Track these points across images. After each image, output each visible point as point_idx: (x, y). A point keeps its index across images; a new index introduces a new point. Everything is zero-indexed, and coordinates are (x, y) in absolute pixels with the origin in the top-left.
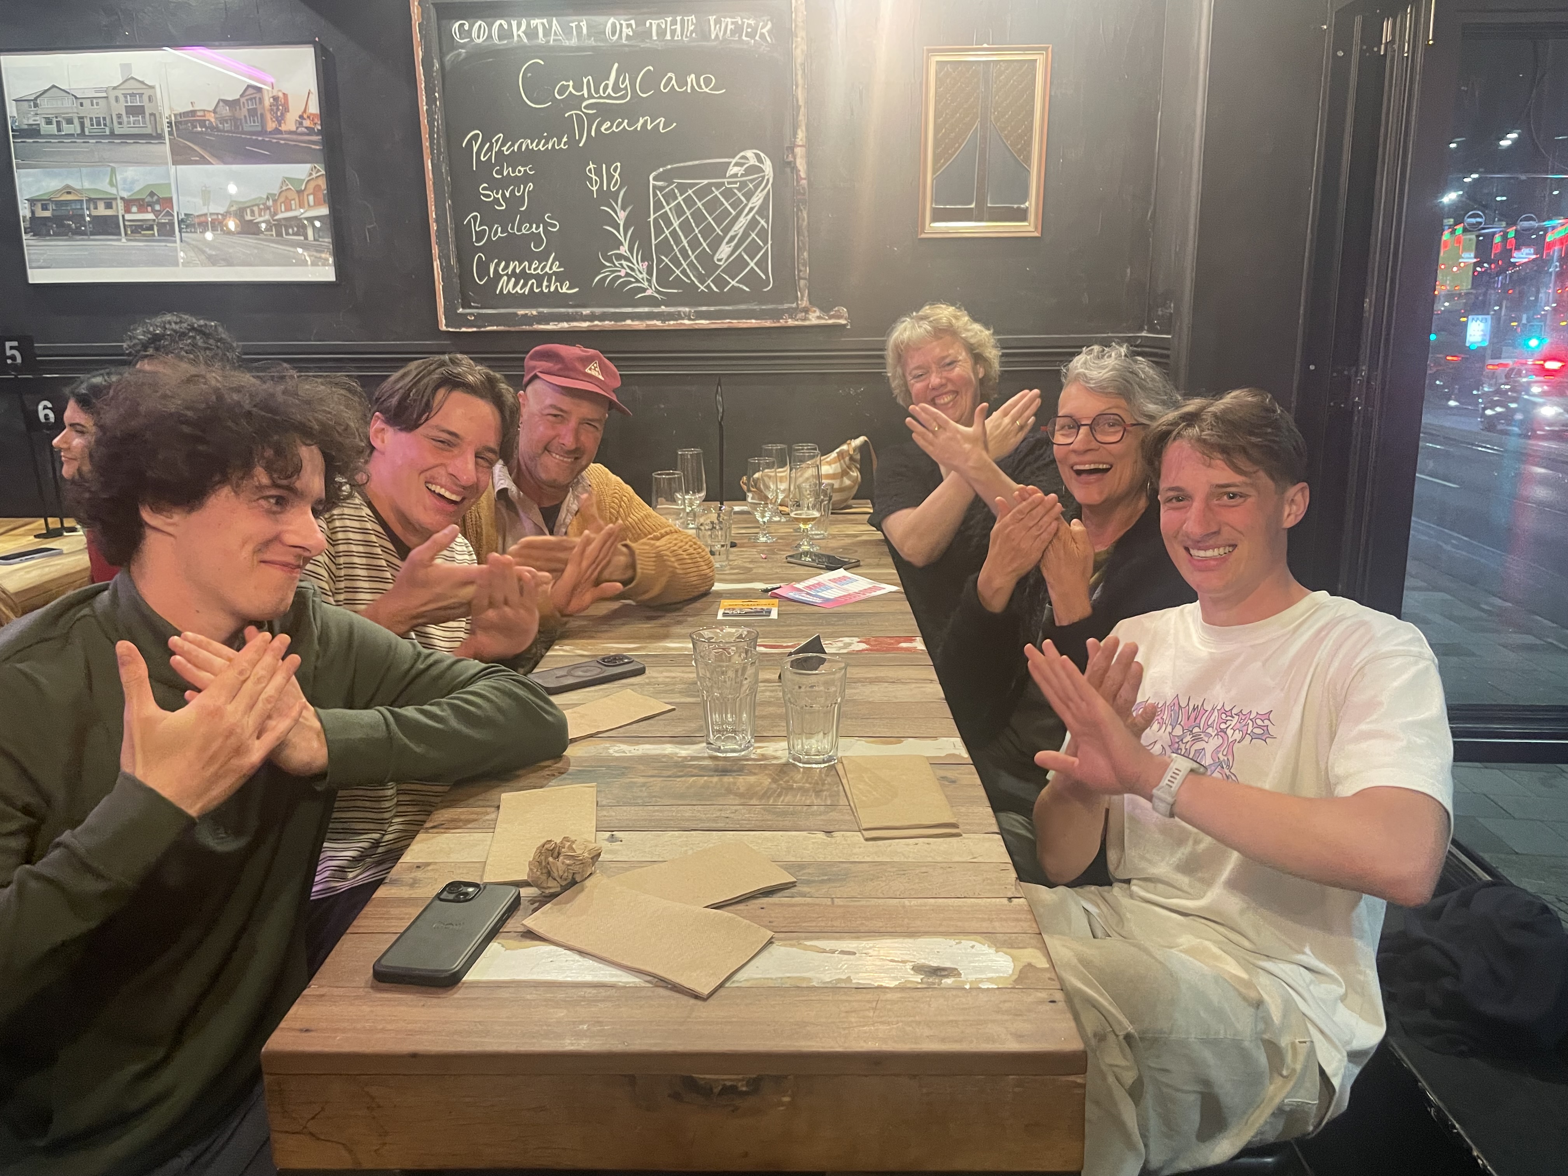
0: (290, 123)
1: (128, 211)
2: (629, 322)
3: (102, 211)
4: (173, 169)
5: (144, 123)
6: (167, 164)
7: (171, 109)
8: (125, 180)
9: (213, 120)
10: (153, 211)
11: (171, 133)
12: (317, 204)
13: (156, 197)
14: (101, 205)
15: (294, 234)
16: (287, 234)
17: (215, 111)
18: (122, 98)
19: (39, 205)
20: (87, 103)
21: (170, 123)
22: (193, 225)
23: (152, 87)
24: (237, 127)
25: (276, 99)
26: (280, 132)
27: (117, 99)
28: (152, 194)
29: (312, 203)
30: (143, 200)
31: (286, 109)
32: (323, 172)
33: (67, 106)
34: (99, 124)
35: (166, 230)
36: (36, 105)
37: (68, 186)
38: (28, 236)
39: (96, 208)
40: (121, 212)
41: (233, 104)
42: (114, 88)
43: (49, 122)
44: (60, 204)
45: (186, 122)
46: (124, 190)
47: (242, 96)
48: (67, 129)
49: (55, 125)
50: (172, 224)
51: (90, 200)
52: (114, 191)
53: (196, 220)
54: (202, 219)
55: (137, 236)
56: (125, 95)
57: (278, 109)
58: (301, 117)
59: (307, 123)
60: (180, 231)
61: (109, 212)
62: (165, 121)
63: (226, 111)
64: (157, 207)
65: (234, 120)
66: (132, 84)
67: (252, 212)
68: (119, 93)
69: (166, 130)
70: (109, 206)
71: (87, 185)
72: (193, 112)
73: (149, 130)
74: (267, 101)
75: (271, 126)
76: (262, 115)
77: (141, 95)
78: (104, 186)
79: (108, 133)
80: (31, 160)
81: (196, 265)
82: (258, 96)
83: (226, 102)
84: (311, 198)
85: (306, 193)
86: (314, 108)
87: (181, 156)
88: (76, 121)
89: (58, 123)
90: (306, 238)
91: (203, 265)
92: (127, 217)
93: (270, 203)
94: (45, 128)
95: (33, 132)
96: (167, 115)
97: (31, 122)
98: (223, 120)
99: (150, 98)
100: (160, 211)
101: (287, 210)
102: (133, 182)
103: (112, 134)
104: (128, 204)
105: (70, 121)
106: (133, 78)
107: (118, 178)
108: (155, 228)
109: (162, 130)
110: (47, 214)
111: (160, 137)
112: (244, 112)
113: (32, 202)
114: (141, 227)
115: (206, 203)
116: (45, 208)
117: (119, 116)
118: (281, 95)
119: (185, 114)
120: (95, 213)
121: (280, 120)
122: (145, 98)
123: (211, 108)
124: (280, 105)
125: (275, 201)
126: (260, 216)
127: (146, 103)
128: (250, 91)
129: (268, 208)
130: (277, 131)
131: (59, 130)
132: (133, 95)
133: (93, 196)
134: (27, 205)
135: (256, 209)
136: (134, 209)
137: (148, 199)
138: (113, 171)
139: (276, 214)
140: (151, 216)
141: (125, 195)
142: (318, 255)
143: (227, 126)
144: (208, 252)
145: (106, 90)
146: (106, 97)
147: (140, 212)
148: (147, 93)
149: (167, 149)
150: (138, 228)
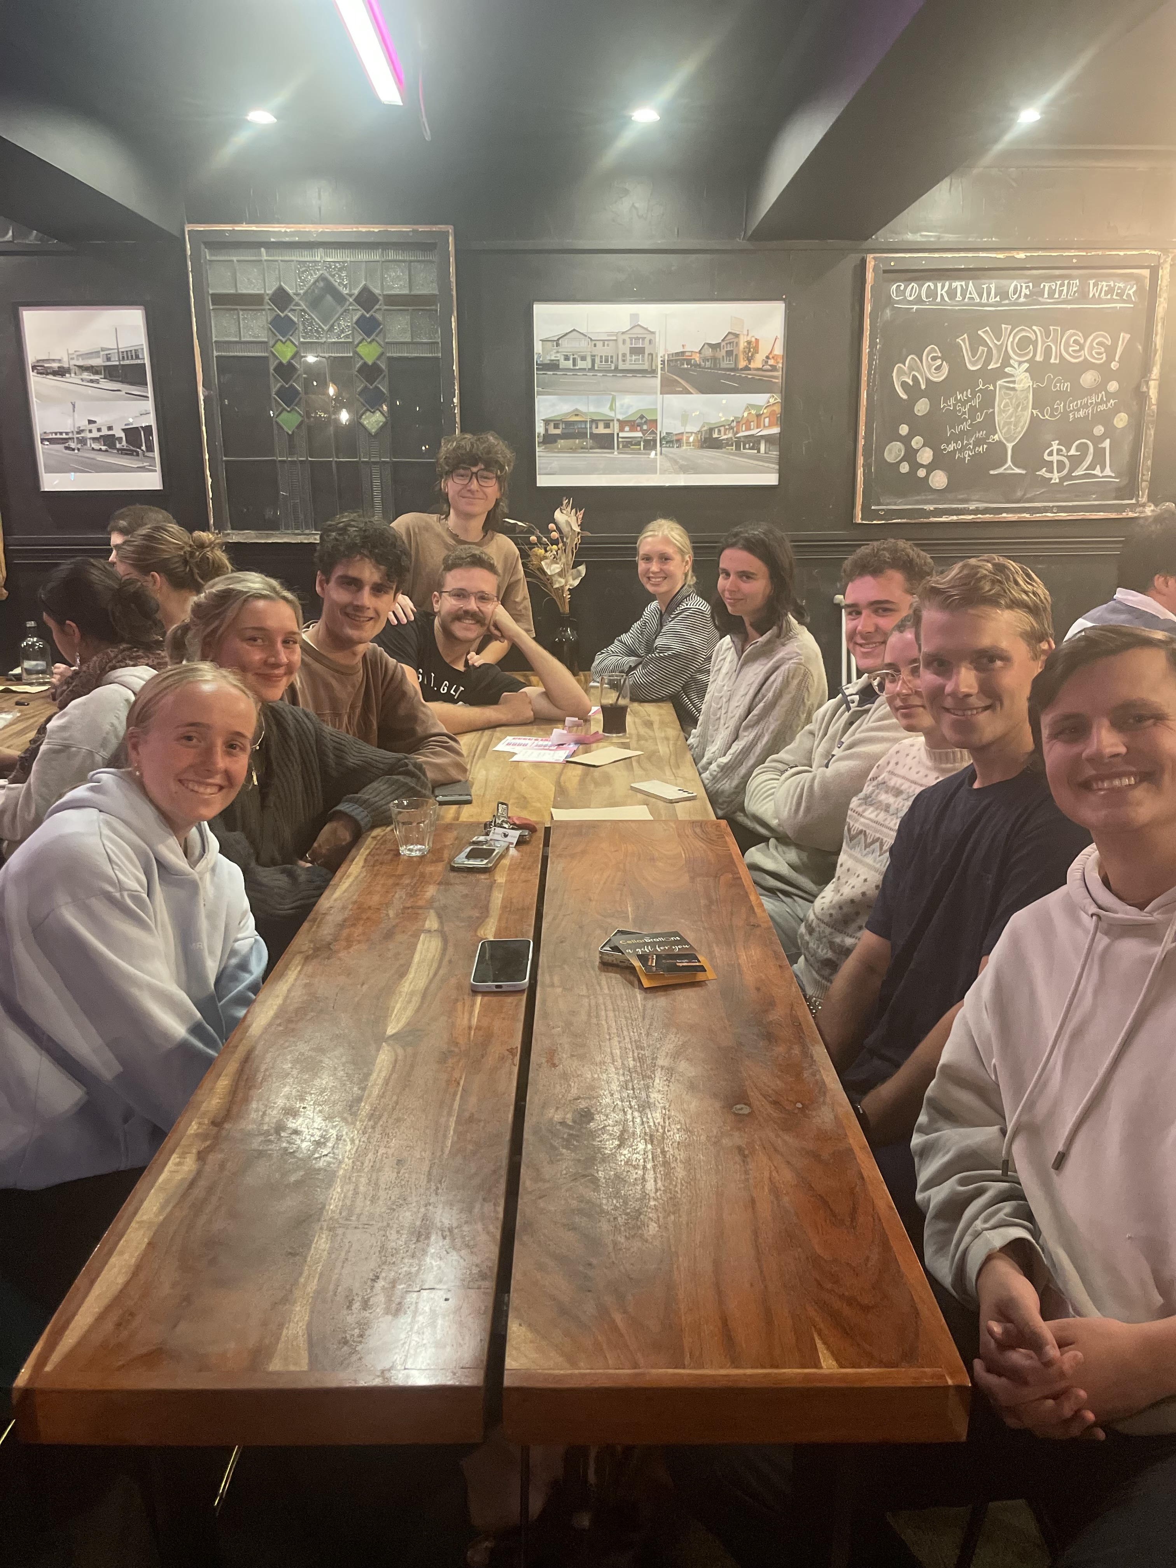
0: (757, 363)
1: (622, 429)
2: (1004, 515)
3: (601, 430)
4: (660, 397)
5: (643, 361)
6: (656, 393)
7: (666, 350)
8: (622, 406)
9: (697, 359)
10: (642, 430)
11: (662, 369)
12: (771, 425)
13: (644, 420)
14: (601, 425)
15: (750, 449)
16: (744, 448)
17: (700, 352)
18: (628, 341)
19: (552, 424)
20: (599, 344)
21: (663, 361)
22: (671, 442)
23: (653, 333)
24: (715, 365)
25: (749, 343)
26: (749, 369)
27: (624, 342)
28: (642, 417)
29: (767, 424)
30: (634, 421)
31: (757, 351)
32: (779, 400)
33: (583, 346)
34: (607, 361)
35: (650, 445)
36: (558, 345)
37: (577, 410)
38: (541, 449)
39: (597, 428)
40: (616, 431)
41: (715, 347)
42: (623, 333)
43: (567, 358)
44: (569, 424)
45: (676, 360)
46: (621, 413)
47: (723, 340)
48: (581, 364)
49: (571, 361)
50: (655, 441)
51: (592, 421)
52: (612, 414)
53: (675, 438)
54: (679, 437)
55: (627, 450)
56: (631, 339)
57: (750, 351)
58: (768, 357)
59: (771, 362)
60: (661, 446)
61: (607, 431)
62: (660, 359)
63: (709, 352)
64: (645, 427)
65: (714, 359)
66: (638, 330)
67: (719, 431)
68: (626, 337)
69: (660, 366)
70: (607, 426)
71: (592, 409)
72: (683, 353)
73: (646, 366)
74: (742, 345)
75: (742, 364)
76: (736, 355)
77: (644, 339)
78: (605, 411)
79: (613, 368)
80: (549, 388)
81: (670, 473)
82: (735, 340)
83: (709, 344)
84: (767, 420)
85: (763, 416)
86: (779, 350)
87: (668, 387)
88: (589, 359)
89: (574, 359)
90: (759, 452)
91: (675, 472)
92: (621, 435)
93: (734, 424)
94: (564, 364)
95: (553, 366)
96: (660, 354)
97: (553, 358)
98: (705, 360)
99: (650, 341)
100: (647, 430)
101: (746, 430)
102: (629, 407)
103: (616, 369)
104: (622, 424)
105: (583, 358)
106: (639, 325)
107: (617, 404)
108: (642, 444)
109: (657, 366)
110: (558, 431)
111: (653, 372)
112: (723, 353)
113: (547, 422)
114: (631, 443)
115: (684, 424)
116: (556, 427)
117: (624, 355)
118: (753, 340)
119: (677, 354)
120: (595, 431)
121: (749, 360)
122: (647, 341)
123: (698, 350)
124: (752, 348)
125: (738, 422)
126: (725, 434)
127: (646, 344)
128: (730, 336)
129: (732, 428)
130: (747, 368)
131: (574, 365)
132: (637, 339)
133: (595, 418)
134: (542, 424)
135: (722, 429)
136: (627, 429)
137: (639, 421)
138: (614, 399)
139: (737, 433)
140: (640, 434)
141: (621, 417)
142: (767, 465)
143: (708, 364)
144: (682, 462)
145: (617, 334)
146: (616, 340)
147: (631, 431)
148: (648, 337)
149: (658, 381)
150: (629, 444)
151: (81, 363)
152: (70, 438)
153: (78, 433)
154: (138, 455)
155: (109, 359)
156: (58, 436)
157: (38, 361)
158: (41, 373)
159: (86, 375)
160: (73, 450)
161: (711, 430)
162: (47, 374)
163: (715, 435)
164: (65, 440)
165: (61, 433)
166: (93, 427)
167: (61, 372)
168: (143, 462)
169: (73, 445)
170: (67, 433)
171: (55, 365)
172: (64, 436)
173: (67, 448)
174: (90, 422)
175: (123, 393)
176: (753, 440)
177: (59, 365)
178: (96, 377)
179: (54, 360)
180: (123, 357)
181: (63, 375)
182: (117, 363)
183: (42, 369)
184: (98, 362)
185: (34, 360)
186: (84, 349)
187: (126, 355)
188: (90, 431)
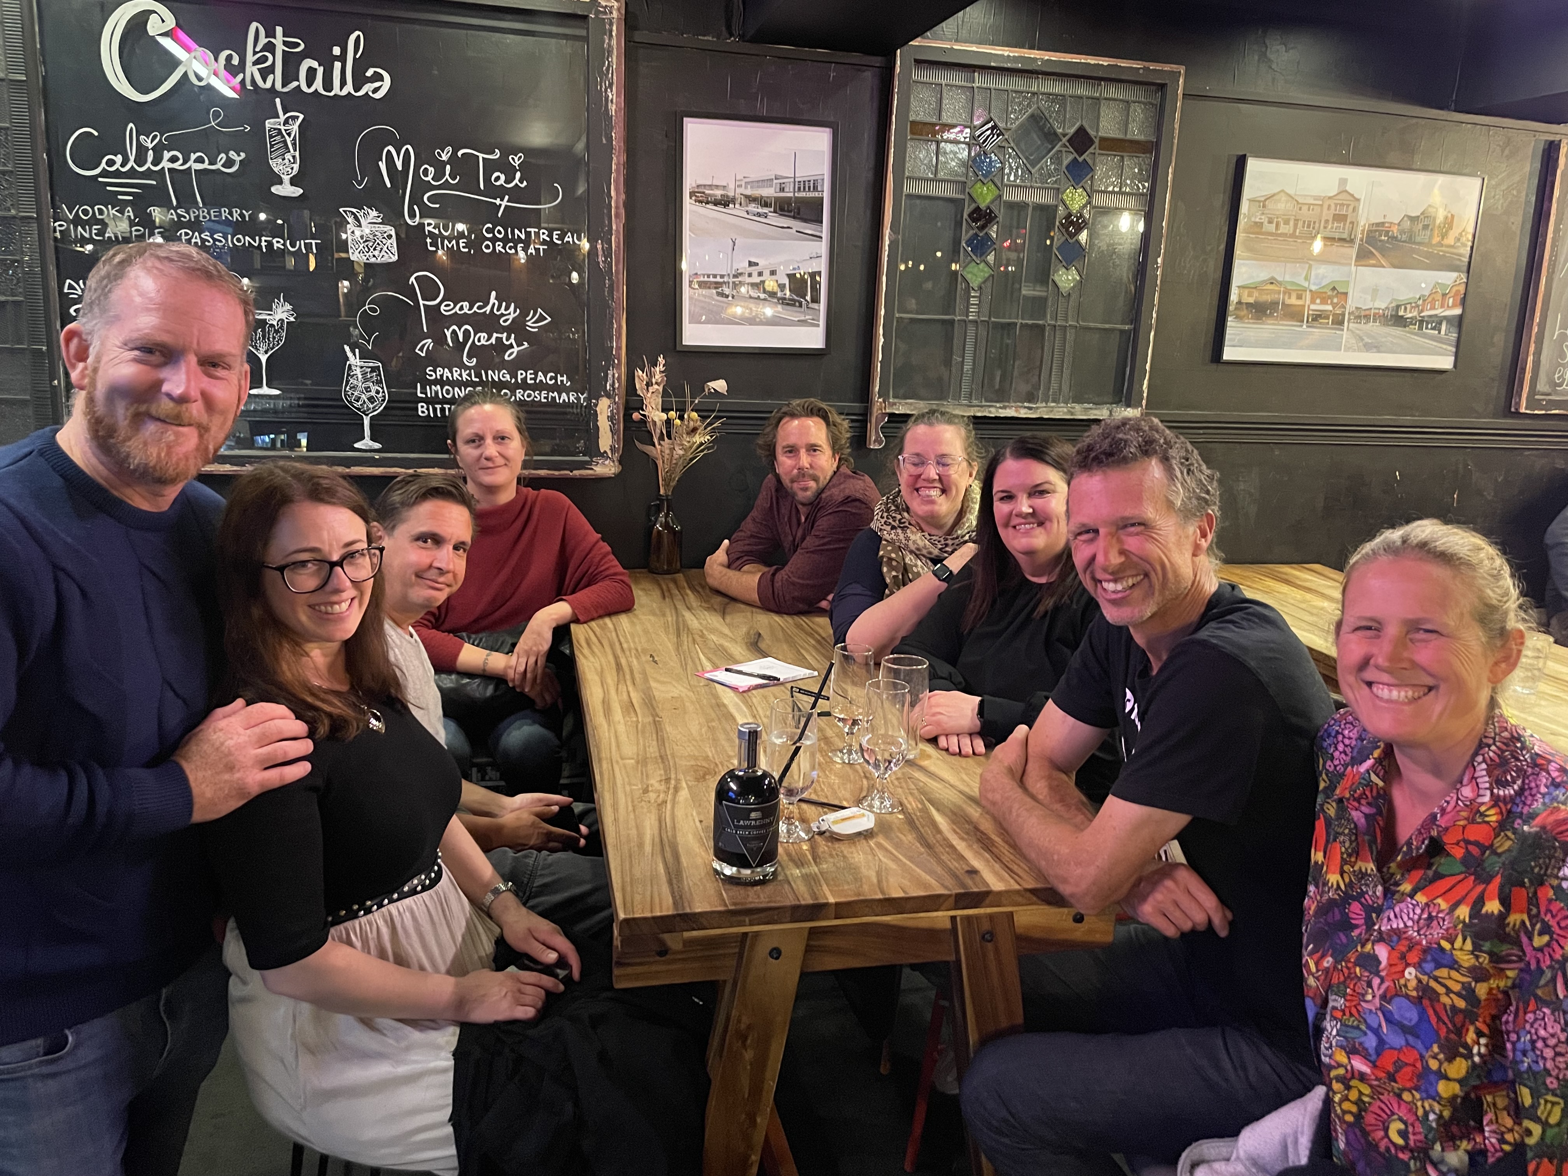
0: (1450, 240)
1: (1313, 301)
3: (1293, 301)
4: (1354, 268)
5: (1344, 229)
6: (1351, 264)
7: (1367, 219)
8: (1317, 276)
9: (1395, 231)
10: (1332, 303)
11: (1361, 239)
12: (1453, 306)
13: (1336, 292)
14: (1294, 296)
15: (1431, 329)
16: (1426, 328)
17: (1399, 224)
18: (1333, 207)
19: (1247, 292)
20: (1305, 208)
21: (1363, 231)
22: (1359, 317)
23: (1358, 200)
24: (1410, 238)
25: (1446, 218)
26: (1442, 246)
27: (1329, 207)
28: (1334, 289)
29: (1450, 305)
30: (1326, 293)
31: (1451, 228)
32: (1463, 280)
33: (1289, 209)
34: (1309, 226)
35: (1338, 320)
36: (1264, 206)
37: (1273, 278)
38: (1233, 318)
39: (1289, 298)
40: (1308, 302)
41: (1414, 219)
42: (1330, 198)
43: (1270, 222)
45: (1376, 231)
46: (1314, 284)
47: (1422, 213)
48: (1283, 229)
49: (1274, 225)
50: (1343, 315)
51: (1286, 291)
52: (1306, 284)
53: (1363, 313)
54: (1367, 312)
55: (1315, 324)
56: (1336, 205)
57: (1445, 227)
58: (1461, 235)
59: (1463, 240)
60: (1349, 322)
61: (1300, 302)
62: (1360, 229)
63: (1407, 224)
64: (1335, 300)
65: (1411, 232)
66: (1344, 196)
67: (1406, 309)
68: (1332, 202)
69: (1359, 236)
70: (1299, 297)
71: (1288, 278)
72: (1383, 223)
73: (1345, 236)
74: (1440, 219)
75: (1436, 240)
76: (1432, 230)
77: (1348, 206)
78: (1300, 280)
81: (1354, 351)
82: (1433, 214)
83: (1409, 217)
84: (1451, 300)
85: (1448, 296)
86: (1471, 228)
87: (1363, 259)
88: (1292, 223)
89: (1278, 223)
90: (1439, 332)
91: (1359, 350)
92: (1313, 307)
93: (1420, 302)
94: (1267, 227)
95: (1258, 229)
96: (1362, 224)
97: (1258, 220)
98: (1402, 232)
99: (1354, 209)
100: (1337, 304)
101: (1431, 309)
102: (1323, 278)
104: (1315, 295)
105: (1287, 222)
106: (1346, 191)
107: (1313, 273)
108: (1331, 318)
109: (1356, 236)
111: (1352, 241)
112: (1420, 226)
113: (1242, 289)
114: (1320, 316)
115: (1373, 300)
116: (1250, 294)
117: (1327, 221)
118: (1450, 216)
119: (1378, 224)
120: (1288, 302)
121: (1444, 236)
122: (1351, 208)
123: (1397, 222)
124: (1448, 224)
125: (1424, 301)
126: (1411, 312)
127: (1350, 212)
128: (1430, 210)
129: (1418, 306)
130: (1440, 244)
131: (1277, 229)
132: (1342, 205)
133: (1289, 288)
135: (1408, 306)
136: (1318, 301)
137: (1330, 293)
138: (1310, 267)
139: (1422, 311)
140: (1330, 308)
141: (1313, 288)
142: (1444, 346)
143: (1404, 237)
144: (1367, 340)
145: (1323, 199)
146: (1321, 205)
147: (1322, 303)
148: (1353, 204)
149: (1353, 252)
150: (1317, 317)
151: (749, 192)
152: (724, 283)
153: (735, 276)
154: (801, 306)
155: (782, 190)
156: (712, 279)
157: (698, 186)
158: (701, 202)
159: (752, 207)
160: (727, 296)
161: (1398, 307)
162: (707, 203)
163: (1401, 313)
164: (717, 285)
165: (715, 276)
166: (755, 270)
167: (725, 202)
168: (805, 314)
169: (727, 291)
170: (722, 276)
171: (718, 193)
172: (718, 279)
173: (718, 294)
174: (751, 264)
175: (793, 231)
176: (1436, 319)
177: (722, 192)
178: (766, 210)
179: (717, 187)
180: (799, 188)
181: (726, 205)
182: (791, 195)
183: (703, 198)
184: (769, 192)
185: (694, 185)
186: (754, 176)
187: (803, 185)
188: (750, 275)
